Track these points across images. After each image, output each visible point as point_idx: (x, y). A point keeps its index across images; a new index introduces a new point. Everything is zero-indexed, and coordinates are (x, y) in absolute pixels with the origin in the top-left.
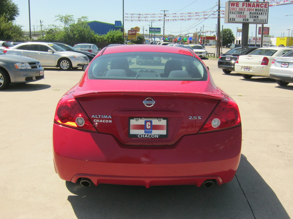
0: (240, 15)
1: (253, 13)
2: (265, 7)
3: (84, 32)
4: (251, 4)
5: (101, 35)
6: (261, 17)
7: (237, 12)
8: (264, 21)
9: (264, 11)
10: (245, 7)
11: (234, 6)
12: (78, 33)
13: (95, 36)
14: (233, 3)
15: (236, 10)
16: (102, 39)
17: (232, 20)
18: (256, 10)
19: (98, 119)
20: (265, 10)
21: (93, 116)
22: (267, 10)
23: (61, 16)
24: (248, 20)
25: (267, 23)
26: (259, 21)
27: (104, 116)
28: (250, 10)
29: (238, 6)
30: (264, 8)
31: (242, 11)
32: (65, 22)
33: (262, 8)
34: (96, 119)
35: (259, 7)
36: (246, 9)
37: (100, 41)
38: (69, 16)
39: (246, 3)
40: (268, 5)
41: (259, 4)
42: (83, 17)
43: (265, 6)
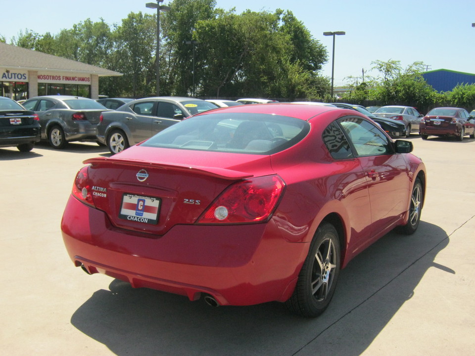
3: (414, 88)
5: (442, 93)
12: (404, 89)
13: (432, 94)
16: (443, 98)
21: (93, 188)
23: (379, 62)
27: (101, 188)
32: (385, 72)
34: (95, 191)
37: (439, 103)
38: (393, 63)
42: (416, 64)
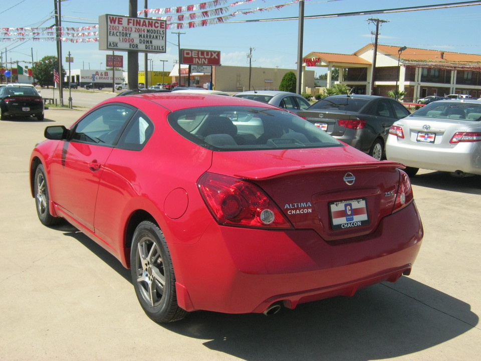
0: (124, 37)
1: (144, 36)
2: (161, 28)
4: (140, 21)
6: (156, 43)
7: (120, 33)
8: (161, 48)
9: (160, 34)
10: (131, 25)
11: (115, 23)
14: (113, 18)
15: (118, 30)
17: (112, 45)
18: (148, 31)
19: (293, 209)
20: (161, 32)
21: (287, 206)
22: (164, 32)
24: (137, 46)
25: (165, 52)
26: (153, 48)
27: (302, 204)
28: (139, 30)
29: (122, 24)
30: (159, 28)
31: (127, 32)
33: (156, 29)
34: (291, 209)
35: (152, 27)
36: (134, 30)
39: (133, 19)
40: (164, 24)
41: (152, 22)
43: (161, 25)
